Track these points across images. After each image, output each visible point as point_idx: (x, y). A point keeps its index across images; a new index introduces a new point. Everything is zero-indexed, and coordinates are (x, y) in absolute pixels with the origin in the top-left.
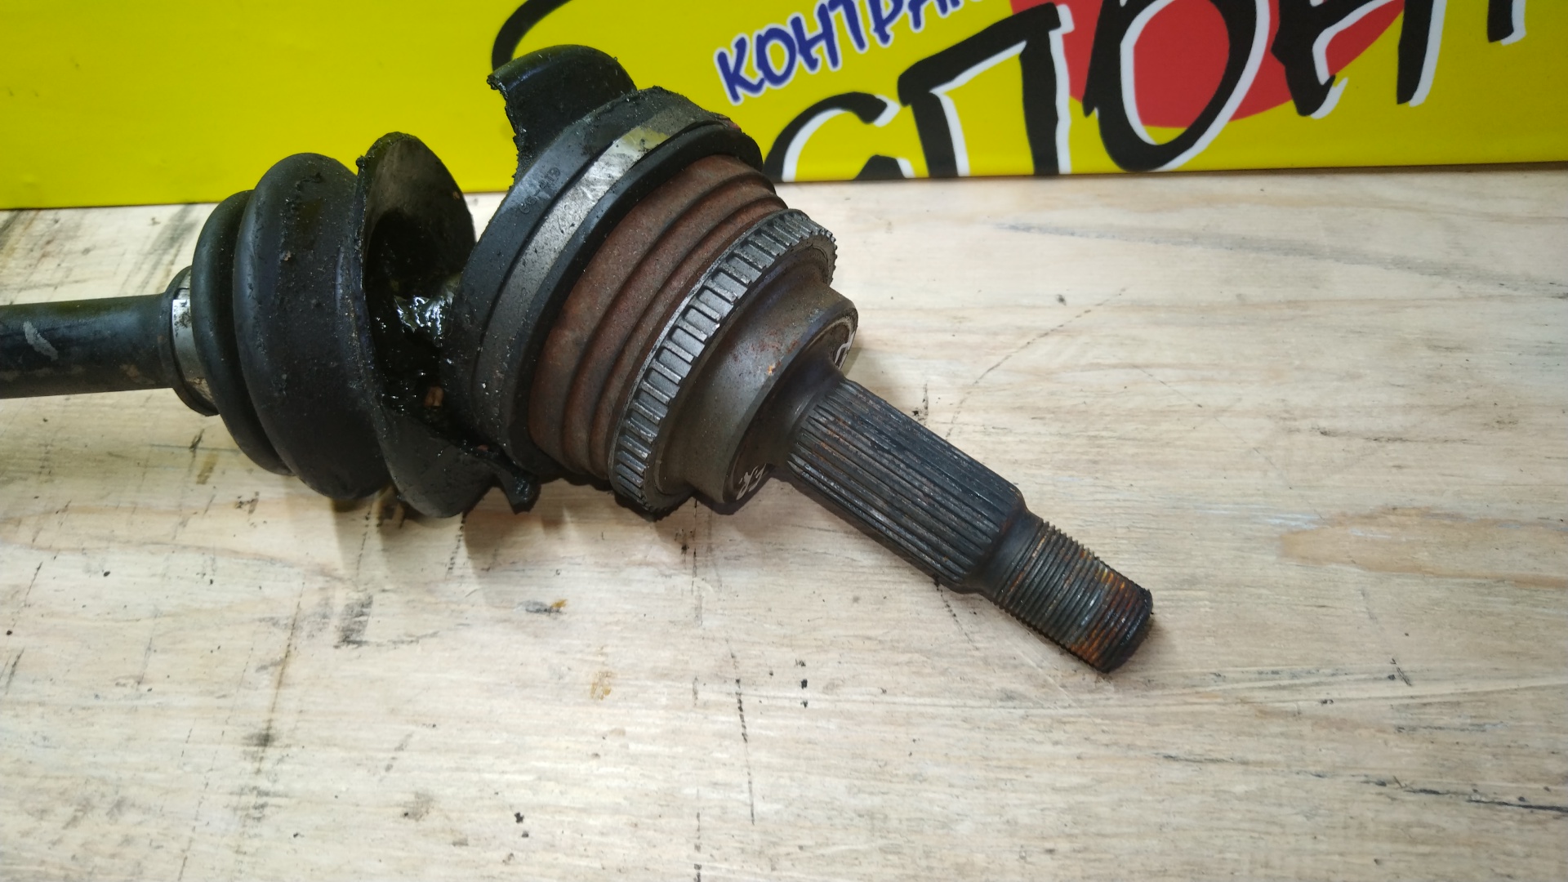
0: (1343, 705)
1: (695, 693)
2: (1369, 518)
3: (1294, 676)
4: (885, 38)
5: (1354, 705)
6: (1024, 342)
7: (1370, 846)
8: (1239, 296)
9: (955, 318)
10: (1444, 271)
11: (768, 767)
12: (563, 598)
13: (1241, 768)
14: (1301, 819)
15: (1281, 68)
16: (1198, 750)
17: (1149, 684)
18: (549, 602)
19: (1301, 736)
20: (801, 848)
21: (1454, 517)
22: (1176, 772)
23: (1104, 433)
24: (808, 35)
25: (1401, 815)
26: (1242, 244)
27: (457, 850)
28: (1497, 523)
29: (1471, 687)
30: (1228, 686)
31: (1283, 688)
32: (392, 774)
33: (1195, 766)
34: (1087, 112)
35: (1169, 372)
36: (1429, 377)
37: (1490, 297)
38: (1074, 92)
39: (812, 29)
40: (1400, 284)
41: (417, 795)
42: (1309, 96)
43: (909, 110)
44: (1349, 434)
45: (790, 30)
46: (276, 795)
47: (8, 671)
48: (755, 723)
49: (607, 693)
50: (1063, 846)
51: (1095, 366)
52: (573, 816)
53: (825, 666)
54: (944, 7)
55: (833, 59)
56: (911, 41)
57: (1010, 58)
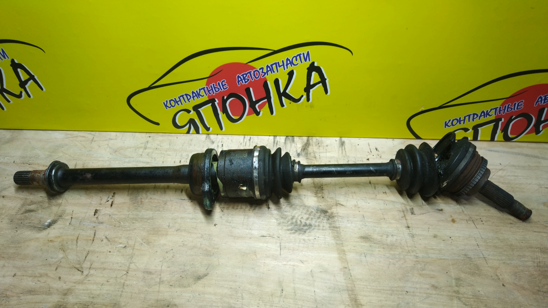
4: (473, 121)
6: (497, 171)
8: (528, 165)
11: (481, 232)
12: (442, 208)
13: (544, 233)
15: (534, 128)
16: (538, 231)
17: (530, 222)
18: (440, 208)
20: (490, 241)
22: (536, 233)
26: (527, 155)
27: (444, 241)
30: (540, 223)
32: (429, 232)
33: (538, 233)
34: (502, 133)
35: (521, 177)
38: (500, 130)
39: (462, 119)
41: (434, 234)
42: (538, 132)
43: (473, 131)
45: (459, 119)
46: (414, 234)
47: (363, 217)
48: (477, 226)
49: (455, 222)
50: (524, 242)
51: (509, 176)
52: (458, 237)
53: (484, 219)
54: (484, 117)
55: (464, 123)
56: (477, 121)
57: (492, 125)
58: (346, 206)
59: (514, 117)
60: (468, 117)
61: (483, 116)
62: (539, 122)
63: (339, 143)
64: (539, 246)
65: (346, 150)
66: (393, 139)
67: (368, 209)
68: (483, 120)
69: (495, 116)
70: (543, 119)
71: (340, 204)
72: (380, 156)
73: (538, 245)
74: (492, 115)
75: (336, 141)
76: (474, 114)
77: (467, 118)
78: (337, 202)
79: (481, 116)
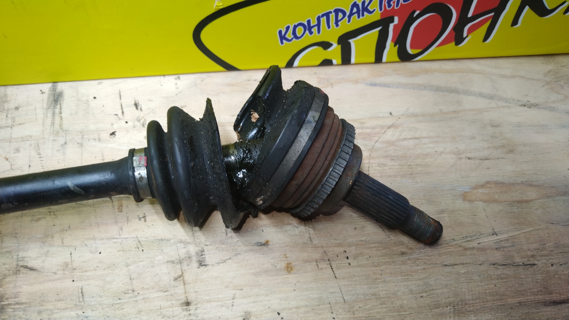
0: (483, 244)
1: (318, 266)
2: (483, 186)
3: (471, 237)
4: (337, 26)
5: (486, 243)
6: (383, 131)
7: (493, 281)
8: (440, 110)
9: (361, 123)
10: (491, 97)
11: (344, 285)
12: (267, 239)
13: (462, 266)
14: (477, 277)
16: (452, 262)
18: (263, 241)
19: (475, 255)
20: (360, 307)
21: (502, 183)
22: (448, 269)
23: (412, 164)
24: (312, 25)
25: (499, 272)
26: (438, 89)
28: (513, 184)
29: (511, 234)
30: (456, 242)
31: (468, 241)
32: (234, 307)
33: (452, 267)
34: (395, 46)
35: (426, 140)
36: (492, 137)
37: (504, 107)
39: (314, 22)
40: (481, 103)
41: (245, 313)
43: (340, 46)
44: (475, 158)
45: (306, 23)
47: (81, 295)
48: (337, 272)
49: (292, 270)
50: (424, 295)
51: (405, 139)
52: (294, 310)
53: (352, 251)
54: (359, 17)
55: (319, 32)
56: (346, 26)
57: (376, 31)
58: (42, 270)
59: (417, 12)
60: (325, 18)
61: (356, 15)
62: (463, 20)
63: (49, 98)
64: (451, 299)
65: (63, 115)
66: (177, 76)
67: (95, 270)
68: (357, 22)
69: (381, 14)
70: (470, 15)
71: (26, 267)
72: (141, 122)
73: (449, 297)
74: (374, 10)
75: (43, 93)
76: (337, 11)
77: (324, 20)
78: (21, 263)
79: (351, 14)
